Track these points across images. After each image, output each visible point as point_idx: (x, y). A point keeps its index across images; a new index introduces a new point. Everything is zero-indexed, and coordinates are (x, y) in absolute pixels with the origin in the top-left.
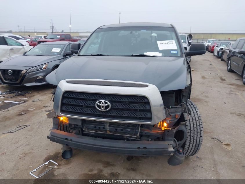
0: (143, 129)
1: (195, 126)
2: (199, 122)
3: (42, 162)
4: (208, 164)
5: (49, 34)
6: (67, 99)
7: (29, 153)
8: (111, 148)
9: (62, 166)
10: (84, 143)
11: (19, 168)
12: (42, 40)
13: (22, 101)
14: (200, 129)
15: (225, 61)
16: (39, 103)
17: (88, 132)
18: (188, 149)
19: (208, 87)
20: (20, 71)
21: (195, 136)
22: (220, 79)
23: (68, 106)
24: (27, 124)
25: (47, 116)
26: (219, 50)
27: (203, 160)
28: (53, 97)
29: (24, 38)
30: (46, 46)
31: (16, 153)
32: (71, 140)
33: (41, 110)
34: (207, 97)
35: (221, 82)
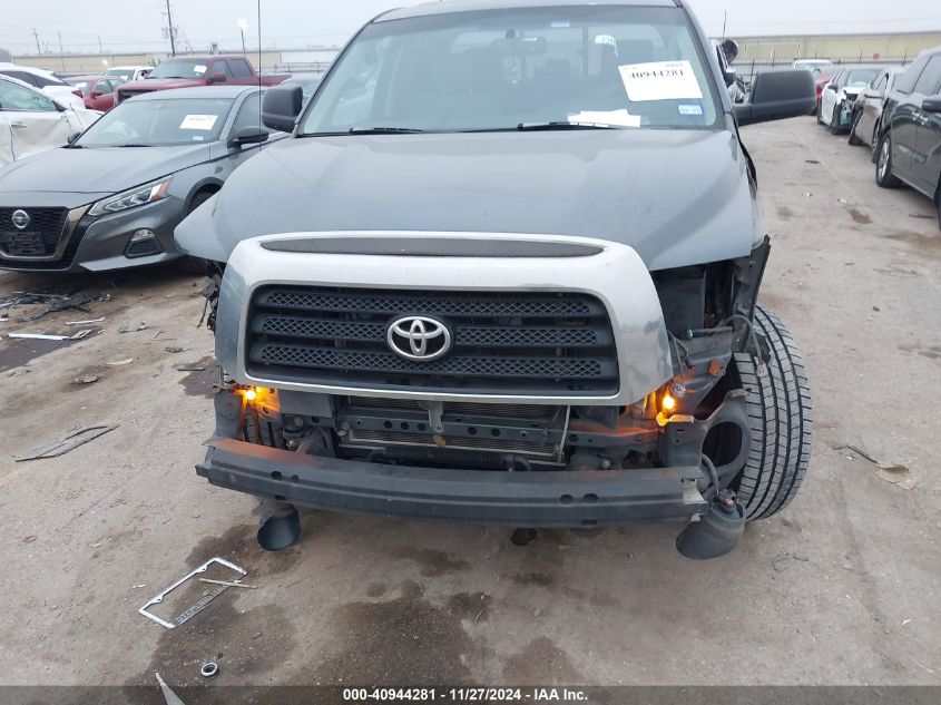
0: (577, 423)
1: (782, 404)
2: (798, 387)
3: (185, 565)
4: (826, 545)
5: (160, 62)
6: (271, 318)
7: (129, 532)
8: (459, 503)
9: (261, 580)
10: (346, 488)
11: (92, 592)
12: (132, 84)
13: (80, 333)
14: (801, 413)
15: (866, 145)
16: (147, 337)
17: (359, 444)
18: (753, 495)
19: (801, 248)
20: (60, 213)
21: (783, 441)
22: (849, 216)
23: (274, 346)
24: (108, 422)
25: (183, 387)
26: (839, 102)
27: (806, 533)
28: (209, 311)
29: (62, 80)
30: (158, 106)
31: (77, 535)
32: (295, 478)
33: (157, 364)
34: (801, 288)
35: (853, 228)
